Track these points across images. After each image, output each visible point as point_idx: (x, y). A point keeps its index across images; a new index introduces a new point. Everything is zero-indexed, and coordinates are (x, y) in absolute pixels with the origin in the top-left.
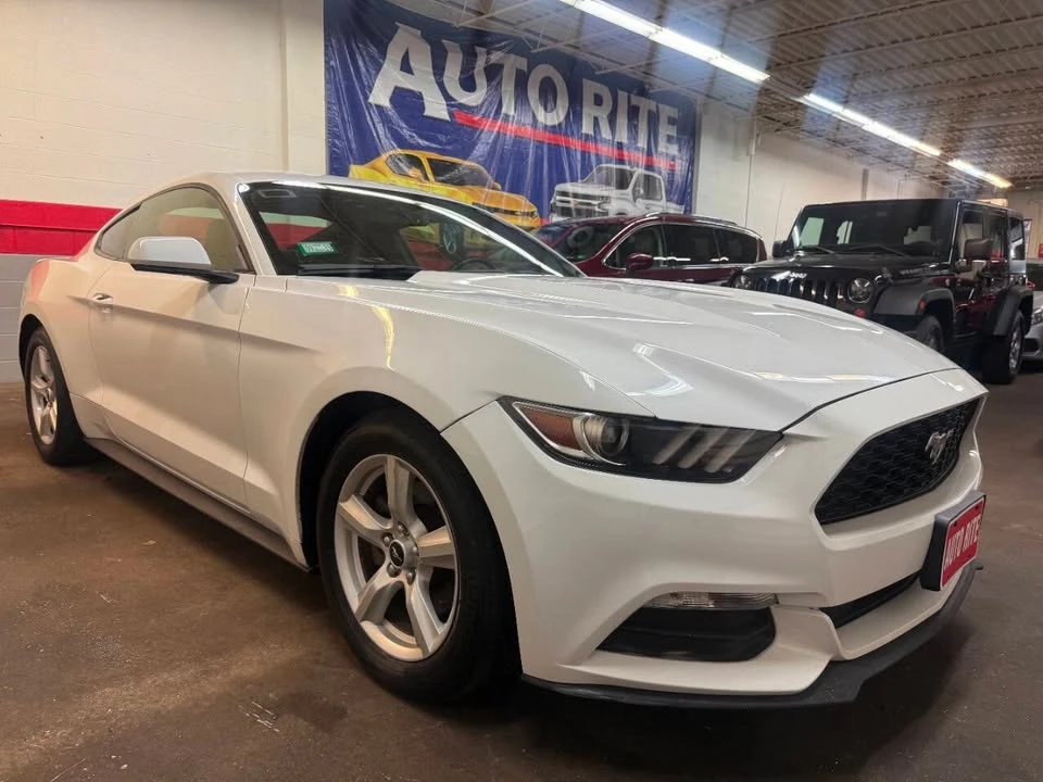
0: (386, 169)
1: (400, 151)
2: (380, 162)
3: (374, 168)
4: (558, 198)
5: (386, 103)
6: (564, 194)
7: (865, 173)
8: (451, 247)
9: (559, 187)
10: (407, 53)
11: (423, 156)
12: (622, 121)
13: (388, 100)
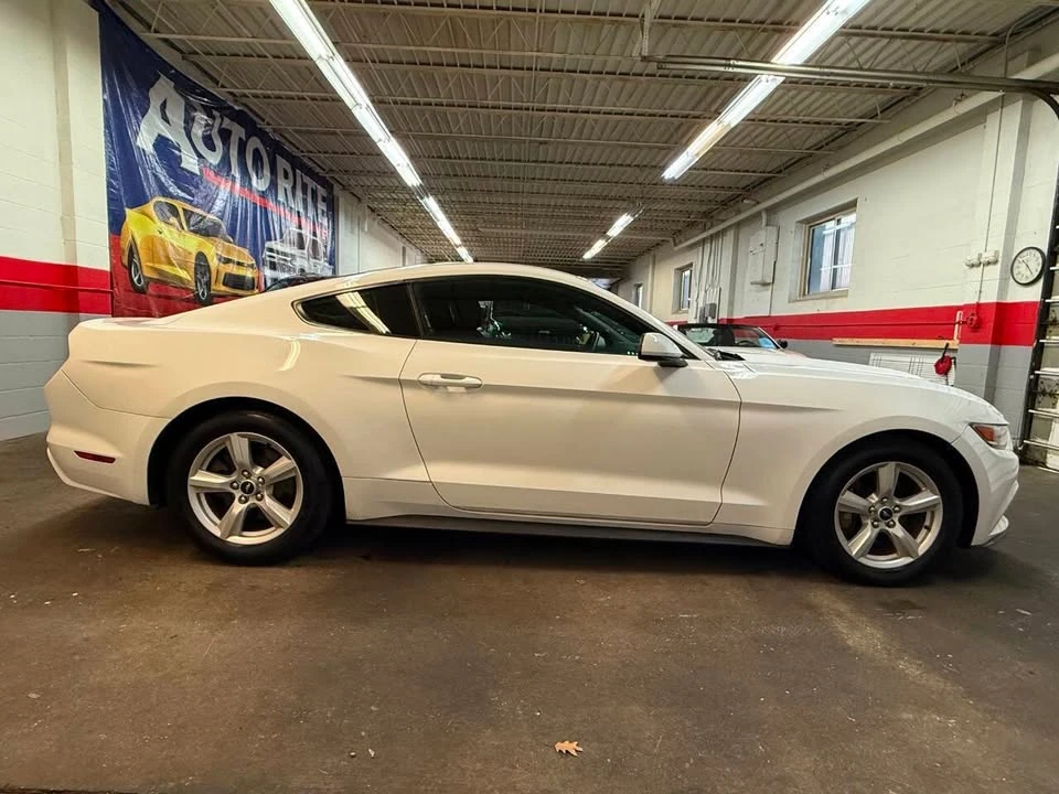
0: (154, 214)
1: (163, 200)
2: (150, 207)
3: (144, 213)
4: (268, 253)
5: (150, 149)
6: (271, 250)
7: (404, 249)
8: (203, 294)
9: (268, 244)
10: (165, 102)
11: (179, 205)
12: (299, 194)
13: (151, 147)
